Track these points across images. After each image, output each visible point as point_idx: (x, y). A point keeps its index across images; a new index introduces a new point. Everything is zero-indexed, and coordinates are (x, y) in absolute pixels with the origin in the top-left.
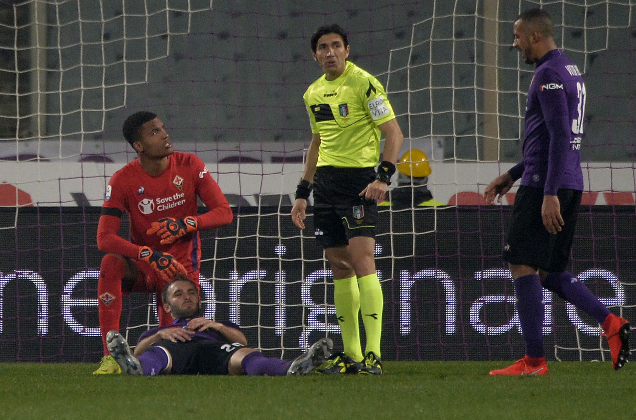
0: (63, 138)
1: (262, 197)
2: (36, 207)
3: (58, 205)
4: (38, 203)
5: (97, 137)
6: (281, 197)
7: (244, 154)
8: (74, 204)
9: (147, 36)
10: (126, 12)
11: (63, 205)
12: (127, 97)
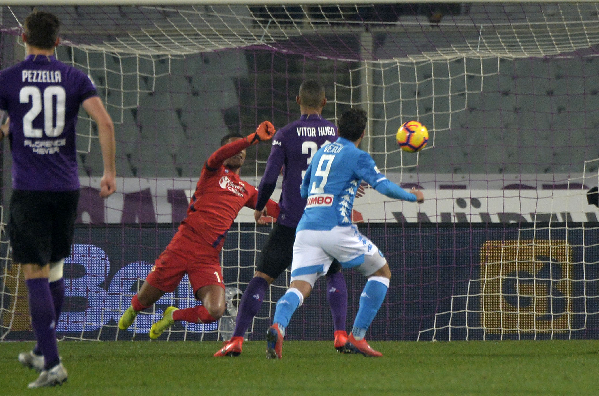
0: (387, 171)
1: (537, 215)
2: (367, 224)
3: (384, 221)
4: (368, 220)
5: (411, 170)
6: (551, 215)
7: (523, 183)
8: (395, 221)
9: (450, 94)
10: (434, 76)
11: (388, 221)
12: (435, 140)
